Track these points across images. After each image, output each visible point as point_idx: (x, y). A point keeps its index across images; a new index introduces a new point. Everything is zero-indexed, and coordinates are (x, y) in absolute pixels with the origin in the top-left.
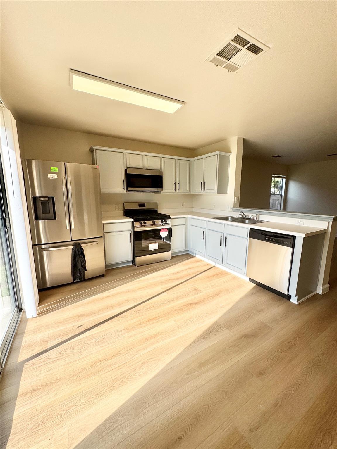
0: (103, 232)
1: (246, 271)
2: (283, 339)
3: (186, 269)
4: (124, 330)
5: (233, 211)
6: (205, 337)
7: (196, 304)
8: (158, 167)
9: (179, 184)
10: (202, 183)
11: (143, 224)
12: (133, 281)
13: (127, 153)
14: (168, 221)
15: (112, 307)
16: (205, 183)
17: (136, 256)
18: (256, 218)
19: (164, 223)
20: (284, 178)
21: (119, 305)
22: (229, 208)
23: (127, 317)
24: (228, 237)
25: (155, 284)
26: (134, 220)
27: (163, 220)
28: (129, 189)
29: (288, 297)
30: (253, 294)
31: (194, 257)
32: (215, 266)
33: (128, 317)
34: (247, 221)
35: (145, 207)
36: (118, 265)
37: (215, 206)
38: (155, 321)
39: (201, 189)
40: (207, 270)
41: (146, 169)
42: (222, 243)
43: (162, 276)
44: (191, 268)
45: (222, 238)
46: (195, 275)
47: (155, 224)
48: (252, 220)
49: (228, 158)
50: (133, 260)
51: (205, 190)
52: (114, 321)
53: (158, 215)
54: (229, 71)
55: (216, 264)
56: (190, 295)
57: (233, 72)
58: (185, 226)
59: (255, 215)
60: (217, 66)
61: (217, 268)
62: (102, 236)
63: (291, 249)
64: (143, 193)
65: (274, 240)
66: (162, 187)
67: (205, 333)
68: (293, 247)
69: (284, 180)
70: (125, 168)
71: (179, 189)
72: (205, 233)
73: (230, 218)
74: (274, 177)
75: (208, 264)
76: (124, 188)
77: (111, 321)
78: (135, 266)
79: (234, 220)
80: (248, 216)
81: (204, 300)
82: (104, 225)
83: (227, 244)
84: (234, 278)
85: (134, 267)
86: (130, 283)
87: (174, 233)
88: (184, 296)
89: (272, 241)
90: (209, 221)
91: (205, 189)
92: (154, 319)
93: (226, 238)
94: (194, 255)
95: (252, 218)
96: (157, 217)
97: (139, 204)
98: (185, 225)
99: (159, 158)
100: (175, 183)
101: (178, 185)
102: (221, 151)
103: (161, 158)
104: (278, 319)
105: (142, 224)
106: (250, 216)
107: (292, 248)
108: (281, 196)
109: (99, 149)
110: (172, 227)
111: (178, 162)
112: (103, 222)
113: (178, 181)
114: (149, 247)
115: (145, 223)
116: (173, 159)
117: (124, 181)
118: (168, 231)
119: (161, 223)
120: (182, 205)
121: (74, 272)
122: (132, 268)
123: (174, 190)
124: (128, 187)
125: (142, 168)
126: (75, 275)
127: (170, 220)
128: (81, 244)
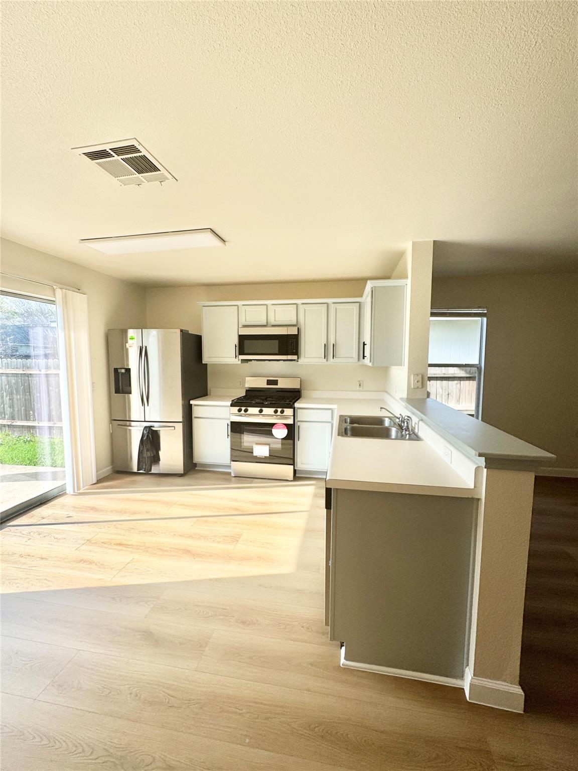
8: (293, 321)
9: (333, 346)
17: (232, 459)
19: (279, 414)
28: (241, 357)
35: (277, 385)
47: (264, 413)
66: (299, 354)
71: (333, 357)
76: (236, 356)
82: (194, 407)
97: (268, 380)
99: (295, 305)
100: (325, 346)
103: (299, 305)
109: (207, 305)
110: (299, 424)
111: (332, 307)
112: (192, 402)
113: (332, 342)
114: (253, 449)
115: (246, 411)
116: (324, 303)
117: (236, 346)
118: (287, 429)
119: (274, 414)
120: (358, 385)
121: (141, 459)
122: (227, 477)
123: (324, 357)
124: (239, 354)
125: (265, 324)
126: (141, 464)
127: (292, 410)
128: (156, 426)
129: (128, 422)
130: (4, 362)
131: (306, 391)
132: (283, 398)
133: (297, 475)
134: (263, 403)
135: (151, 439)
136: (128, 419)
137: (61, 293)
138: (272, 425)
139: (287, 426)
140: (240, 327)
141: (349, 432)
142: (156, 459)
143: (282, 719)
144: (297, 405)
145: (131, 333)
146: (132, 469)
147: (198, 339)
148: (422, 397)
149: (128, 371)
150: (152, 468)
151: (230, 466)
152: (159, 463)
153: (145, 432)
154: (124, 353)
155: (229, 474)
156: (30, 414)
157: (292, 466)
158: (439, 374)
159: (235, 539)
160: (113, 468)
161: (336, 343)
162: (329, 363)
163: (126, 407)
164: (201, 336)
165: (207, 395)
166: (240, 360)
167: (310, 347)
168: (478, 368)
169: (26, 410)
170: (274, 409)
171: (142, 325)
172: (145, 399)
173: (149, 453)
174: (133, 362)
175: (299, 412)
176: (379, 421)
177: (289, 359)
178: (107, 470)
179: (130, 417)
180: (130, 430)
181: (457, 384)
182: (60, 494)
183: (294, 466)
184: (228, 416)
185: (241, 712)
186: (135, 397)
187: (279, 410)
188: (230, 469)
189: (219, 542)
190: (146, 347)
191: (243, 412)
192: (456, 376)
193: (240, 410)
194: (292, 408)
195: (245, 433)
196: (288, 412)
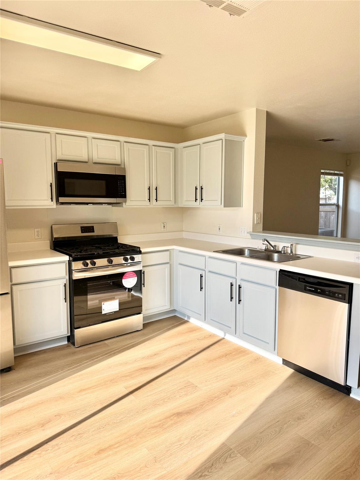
0: (10, 283)
1: (276, 347)
2: (336, 465)
3: (172, 347)
4: (51, 474)
5: (252, 239)
6: (203, 475)
7: (189, 412)
8: (117, 160)
9: (156, 189)
10: (196, 189)
11: (90, 266)
12: (70, 377)
13: (57, 133)
14: (137, 258)
15: (27, 430)
16: (202, 189)
17: (76, 326)
18: (292, 252)
19: (130, 261)
20: (341, 175)
21: (43, 425)
22: (246, 233)
23: (57, 448)
24: (243, 285)
25: (113, 381)
26: (71, 259)
27: (128, 257)
28: (62, 199)
29: (347, 390)
30: (289, 387)
31: (185, 322)
32: (224, 338)
33: (59, 448)
34: (276, 256)
35: (94, 232)
36: (39, 347)
37: (221, 229)
38: (111, 452)
39: (196, 200)
40: (208, 347)
41: (95, 163)
42: (234, 296)
43: (126, 363)
44: (179, 345)
45: (234, 287)
46: (187, 358)
47: (113, 263)
48: (284, 253)
49: (240, 144)
50: (69, 334)
51: (203, 201)
52: (31, 458)
53: (118, 248)
54: (231, 14)
55: (225, 336)
56: (178, 396)
57: (237, 16)
58: (168, 265)
59: (289, 245)
60: (210, 6)
61: (228, 342)
62: (8, 291)
63: (346, 306)
64: (90, 206)
65: (319, 291)
66: (124, 196)
67: (203, 468)
68: (350, 302)
69: (342, 178)
70: (54, 161)
71: (156, 200)
72: (203, 278)
73: (246, 250)
74: (323, 173)
75: (211, 336)
76: (52, 199)
77: (25, 458)
78: (74, 345)
79: (255, 254)
80: (278, 246)
81: (202, 405)
82: (13, 270)
83: (242, 299)
84: (258, 359)
85: (72, 349)
86: (63, 380)
87: (148, 279)
88: (166, 400)
89: (315, 292)
90: (210, 257)
91: (202, 199)
92: (110, 447)
93: (240, 287)
94: (186, 319)
95: (284, 251)
96: (117, 251)
97: (81, 227)
98: (168, 263)
99: (119, 143)
100: (149, 189)
101: (154, 191)
102: (228, 134)
103: (122, 143)
104: (329, 431)
105: (87, 265)
106: (280, 246)
107: (348, 303)
108: (338, 206)
113: (154, 184)
115: (93, 263)
116: (145, 144)
117: (51, 186)
118: (137, 276)
119: (124, 262)
122: (68, 351)
123: (148, 200)
125: (86, 160)
139: (137, 273)
148: (260, 230)
161: (157, 187)
193: (85, 265)
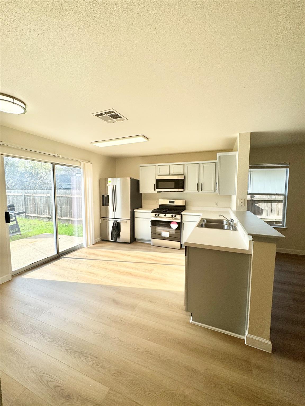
8: (182, 173)
17: (153, 238)
19: (174, 217)
35: (174, 203)
41: (172, 175)
47: (167, 217)
66: (184, 188)
71: (202, 190)
82: (135, 213)
97: (170, 201)
100: (197, 184)
101: (201, 185)
103: (185, 165)
109: (142, 166)
110: (183, 222)
111: (201, 165)
112: (134, 210)
113: (201, 182)
114: (161, 233)
115: (158, 215)
116: (197, 164)
117: (155, 185)
118: (178, 224)
119: (171, 217)
120: (215, 204)
121: (112, 235)
122: (149, 246)
123: (197, 190)
124: (156, 189)
125: (168, 174)
126: (112, 237)
127: (180, 215)
128: (119, 221)
129: (107, 219)
130: (58, 192)
131: (188, 207)
132: (176, 210)
133: (182, 247)
134: (167, 212)
135: (117, 227)
136: (107, 217)
137: (83, 164)
138: (171, 222)
139: (178, 223)
140: (157, 176)
141: (204, 226)
142: (119, 235)
143: (163, 335)
144: (182, 213)
145: (110, 179)
146: (108, 239)
147: (138, 182)
148: (244, 211)
149: (108, 196)
150: (117, 239)
151: (151, 241)
152: (120, 237)
153: (114, 223)
154: (106, 188)
155: (151, 244)
156: (67, 214)
157: (180, 243)
158: (266, 199)
159: (151, 271)
160: (101, 238)
161: (203, 183)
162: (199, 193)
163: (107, 212)
164: (139, 180)
165: (141, 208)
166: (157, 192)
167: (190, 185)
168: (284, 196)
169: (66, 212)
170: (172, 215)
171: (114, 176)
172: (115, 209)
173: (116, 232)
174: (110, 193)
175: (184, 217)
176: (221, 222)
177: (179, 191)
178: (99, 239)
179: (108, 216)
180: (108, 222)
181: (277, 204)
182: (80, 247)
183: (181, 243)
184: (150, 217)
185: (147, 330)
186: (110, 208)
187: (174, 215)
188: (151, 242)
189: (144, 272)
190: (115, 186)
191: (157, 216)
192: (276, 200)
193: (156, 215)
194: (180, 214)
195: (158, 226)
196: (178, 216)
